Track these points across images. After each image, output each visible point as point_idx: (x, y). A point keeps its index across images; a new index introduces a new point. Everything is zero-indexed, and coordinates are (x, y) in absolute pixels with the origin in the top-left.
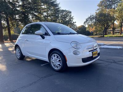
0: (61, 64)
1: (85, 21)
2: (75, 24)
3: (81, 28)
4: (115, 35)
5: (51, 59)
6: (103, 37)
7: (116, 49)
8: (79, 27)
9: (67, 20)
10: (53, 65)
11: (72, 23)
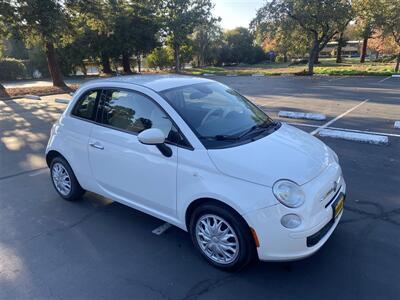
0: (234, 251)
1: (255, 17)
2: (217, 24)
3: (235, 36)
4: (348, 69)
5: (198, 226)
6: (310, 73)
7: (368, 142)
8: (229, 32)
9: (190, 8)
10: (204, 248)
11: (209, 19)
